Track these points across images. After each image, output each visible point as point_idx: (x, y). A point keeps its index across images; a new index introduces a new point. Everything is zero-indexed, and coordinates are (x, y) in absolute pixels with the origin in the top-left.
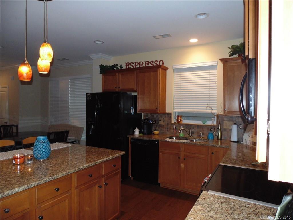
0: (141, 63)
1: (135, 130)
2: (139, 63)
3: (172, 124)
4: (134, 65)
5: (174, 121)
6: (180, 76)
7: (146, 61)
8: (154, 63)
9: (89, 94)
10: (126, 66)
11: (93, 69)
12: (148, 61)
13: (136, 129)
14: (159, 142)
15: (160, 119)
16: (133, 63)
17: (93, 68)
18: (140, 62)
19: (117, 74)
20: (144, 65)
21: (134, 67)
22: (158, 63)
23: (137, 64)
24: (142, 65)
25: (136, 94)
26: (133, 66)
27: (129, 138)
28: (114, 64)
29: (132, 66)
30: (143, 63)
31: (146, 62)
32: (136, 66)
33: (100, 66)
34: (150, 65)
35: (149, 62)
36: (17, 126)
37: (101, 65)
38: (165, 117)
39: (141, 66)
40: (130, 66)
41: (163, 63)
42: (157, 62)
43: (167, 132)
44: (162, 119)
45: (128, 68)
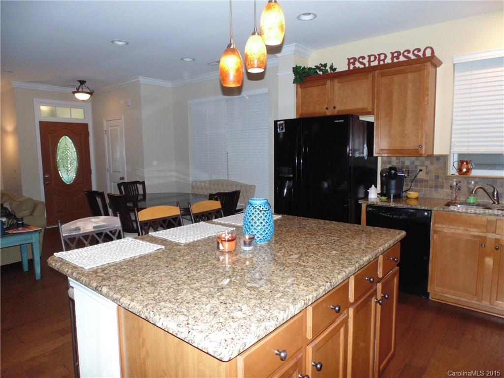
0: (382, 57)
1: (369, 189)
2: (377, 56)
3: (448, 178)
4: (366, 61)
5: (453, 170)
6: (469, 77)
7: (393, 51)
8: (411, 53)
9: (282, 122)
10: (348, 64)
11: (278, 76)
12: (396, 52)
13: (371, 187)
14: (431, 213)
15: (419, 168)
16: (363, 58)
17: (278, 74)
18: (379, 55)
19: (329, 83)
20: (388, 60)
21: (367, 65)
22: (421, 54)
23: (372, 58)
24: (384, 60)
25: (370, 119)
26: (364, 64)
27: (361, 204)
28: (320, 64)
29: (362, 63)
30: (386, 56)
31: (392, 54)
32: (369, 64)
33: (293, 68)
34: (402, 59)
35: (399, 53)
36: (143, 183)
37: (295, 66)
38: (432, 163)
39: (382, 63)
40: (358, 65)
41: (433, 52)
42: (418, 52)
43: (436, 194)
44: (424, 168)
45: (353, 68)
